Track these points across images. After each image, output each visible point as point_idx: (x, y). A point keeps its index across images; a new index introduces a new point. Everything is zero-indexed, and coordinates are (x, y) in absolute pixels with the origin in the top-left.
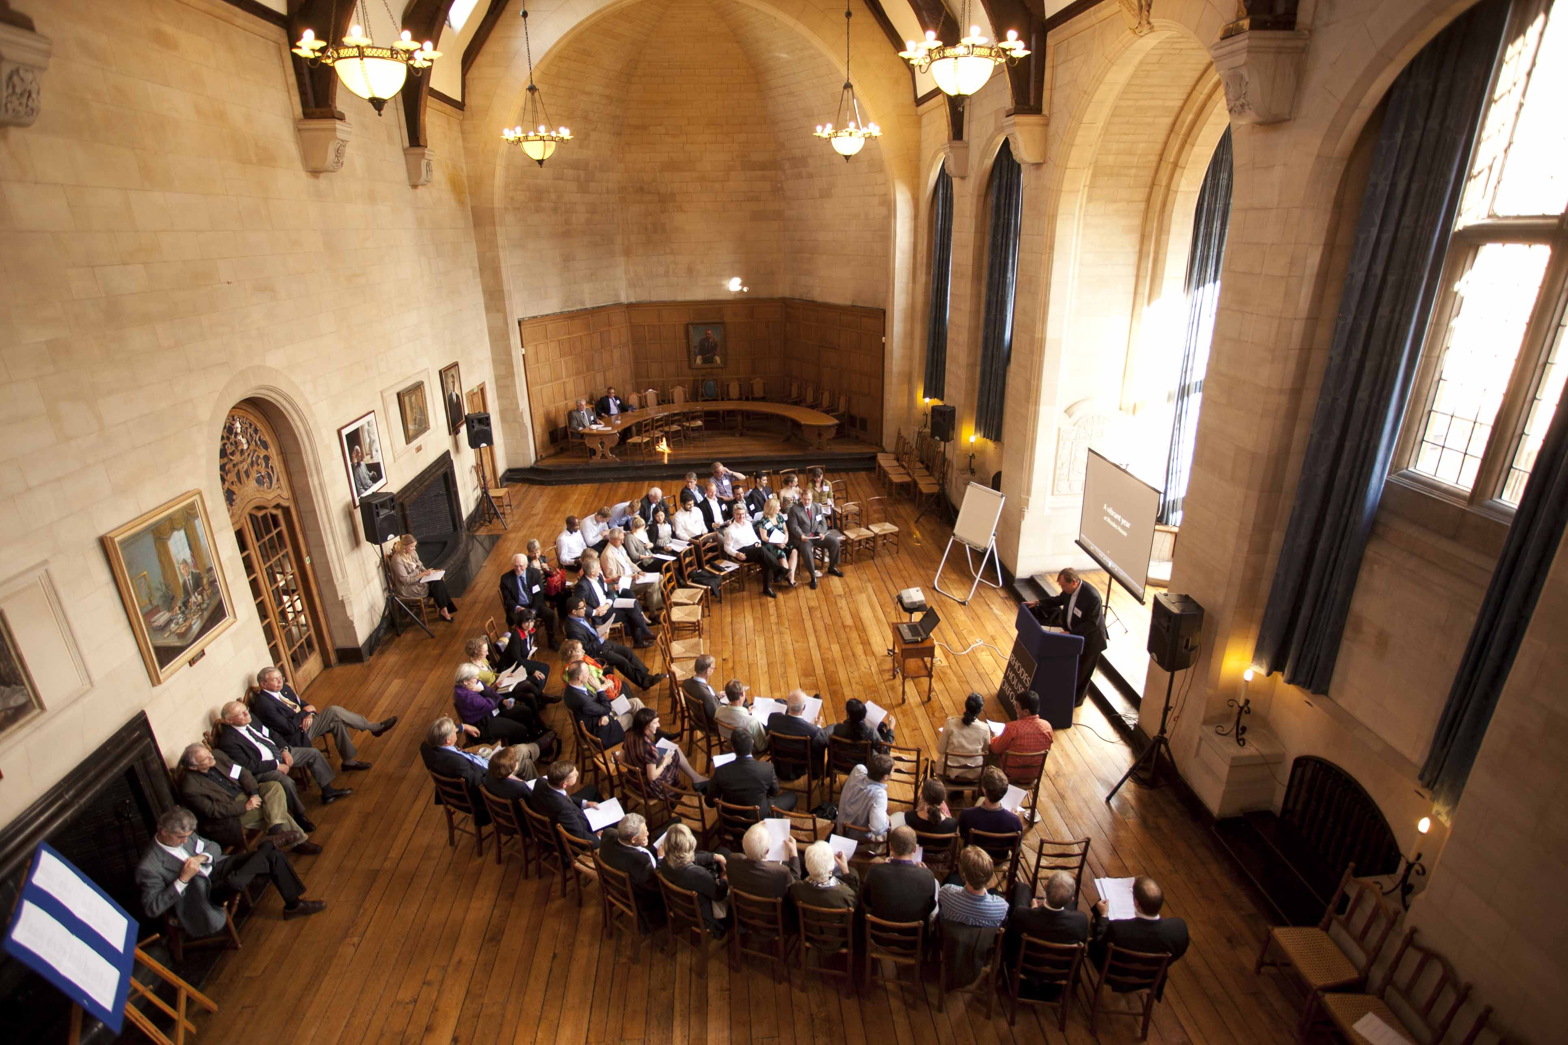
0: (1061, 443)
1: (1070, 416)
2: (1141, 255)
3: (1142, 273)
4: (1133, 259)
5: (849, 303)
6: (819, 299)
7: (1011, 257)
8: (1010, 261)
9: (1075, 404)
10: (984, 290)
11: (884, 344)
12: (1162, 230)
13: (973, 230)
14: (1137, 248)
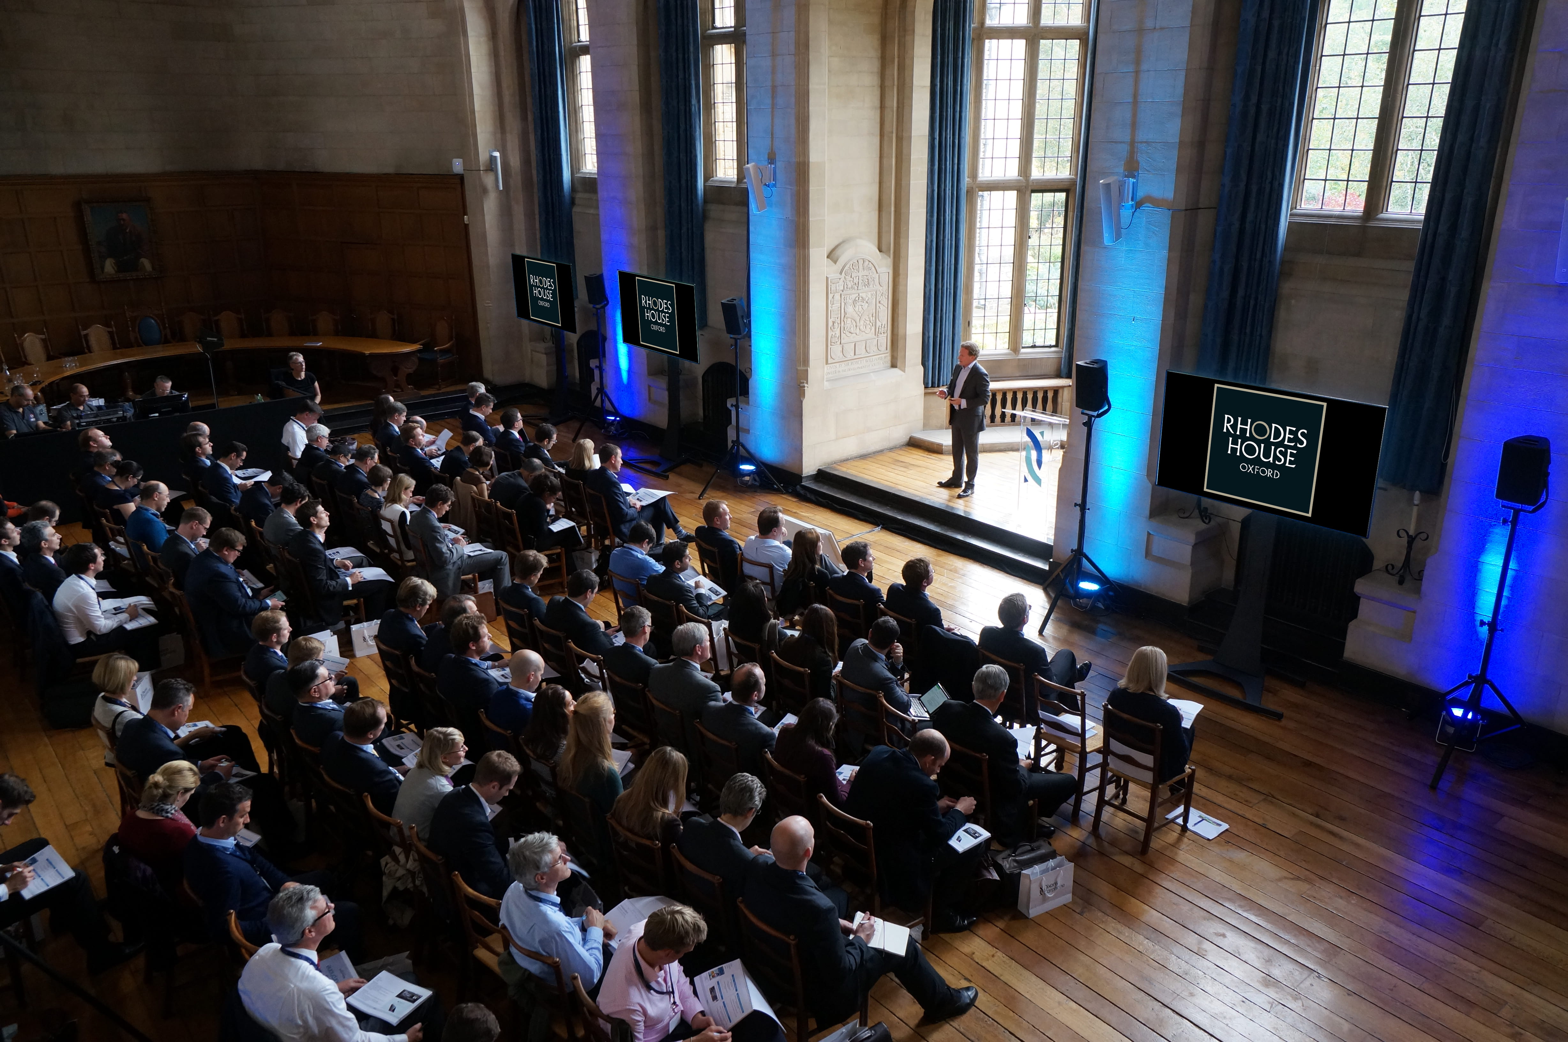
0: (830, 296)
1: (835, 262)
2: (884, 62)
3: (888, 83)
4: (876, 65)
5: (390, 170)
6: (327, 169)
7: (693, 77)
8: (693, 82)
9: (843, 242)
10: (657, 126)
11: (466, 226)
12: (906, 30)
13: (635, 42)
14: (879, 54)
